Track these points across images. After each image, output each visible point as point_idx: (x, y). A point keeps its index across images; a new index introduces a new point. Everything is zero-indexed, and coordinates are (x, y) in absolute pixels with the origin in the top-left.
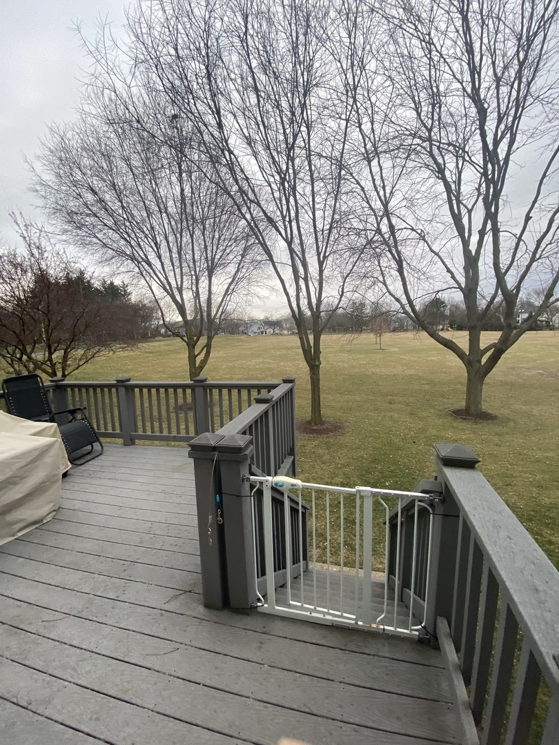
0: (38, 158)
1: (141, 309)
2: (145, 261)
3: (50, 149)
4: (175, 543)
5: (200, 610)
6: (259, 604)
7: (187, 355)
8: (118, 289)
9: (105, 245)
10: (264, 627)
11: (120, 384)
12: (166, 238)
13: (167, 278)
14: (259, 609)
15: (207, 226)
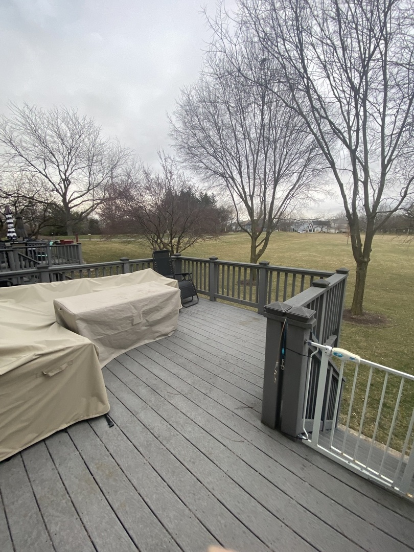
0: (174, 113)
1: (222, 212)
2: (230, 177)
3: (181, 105)
4: (242, 372)
5: (259, 423)
6: (303, 437)
7: (250, 245)
8: (209, 198)
9: (207, 168)
10: (307, 456)
11: (212, 261)
12: (247, 158)
13: (243, 189)
14: (303, 441)
15: (278, 145)
